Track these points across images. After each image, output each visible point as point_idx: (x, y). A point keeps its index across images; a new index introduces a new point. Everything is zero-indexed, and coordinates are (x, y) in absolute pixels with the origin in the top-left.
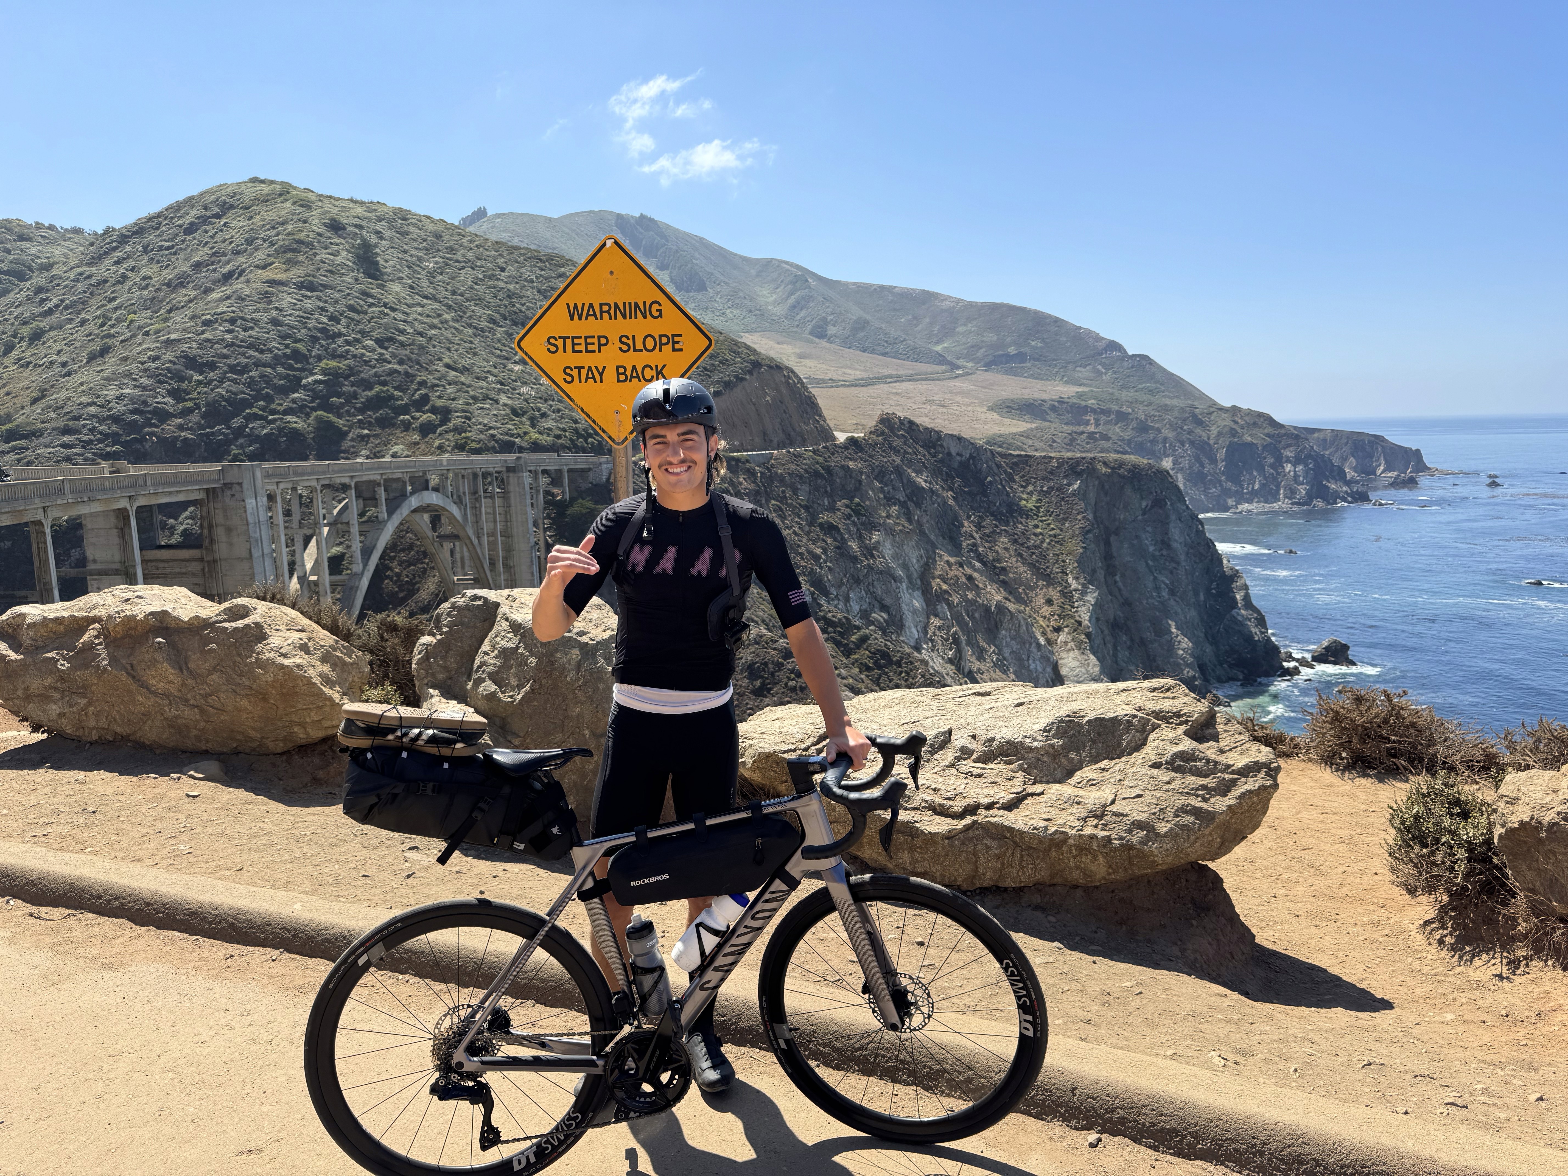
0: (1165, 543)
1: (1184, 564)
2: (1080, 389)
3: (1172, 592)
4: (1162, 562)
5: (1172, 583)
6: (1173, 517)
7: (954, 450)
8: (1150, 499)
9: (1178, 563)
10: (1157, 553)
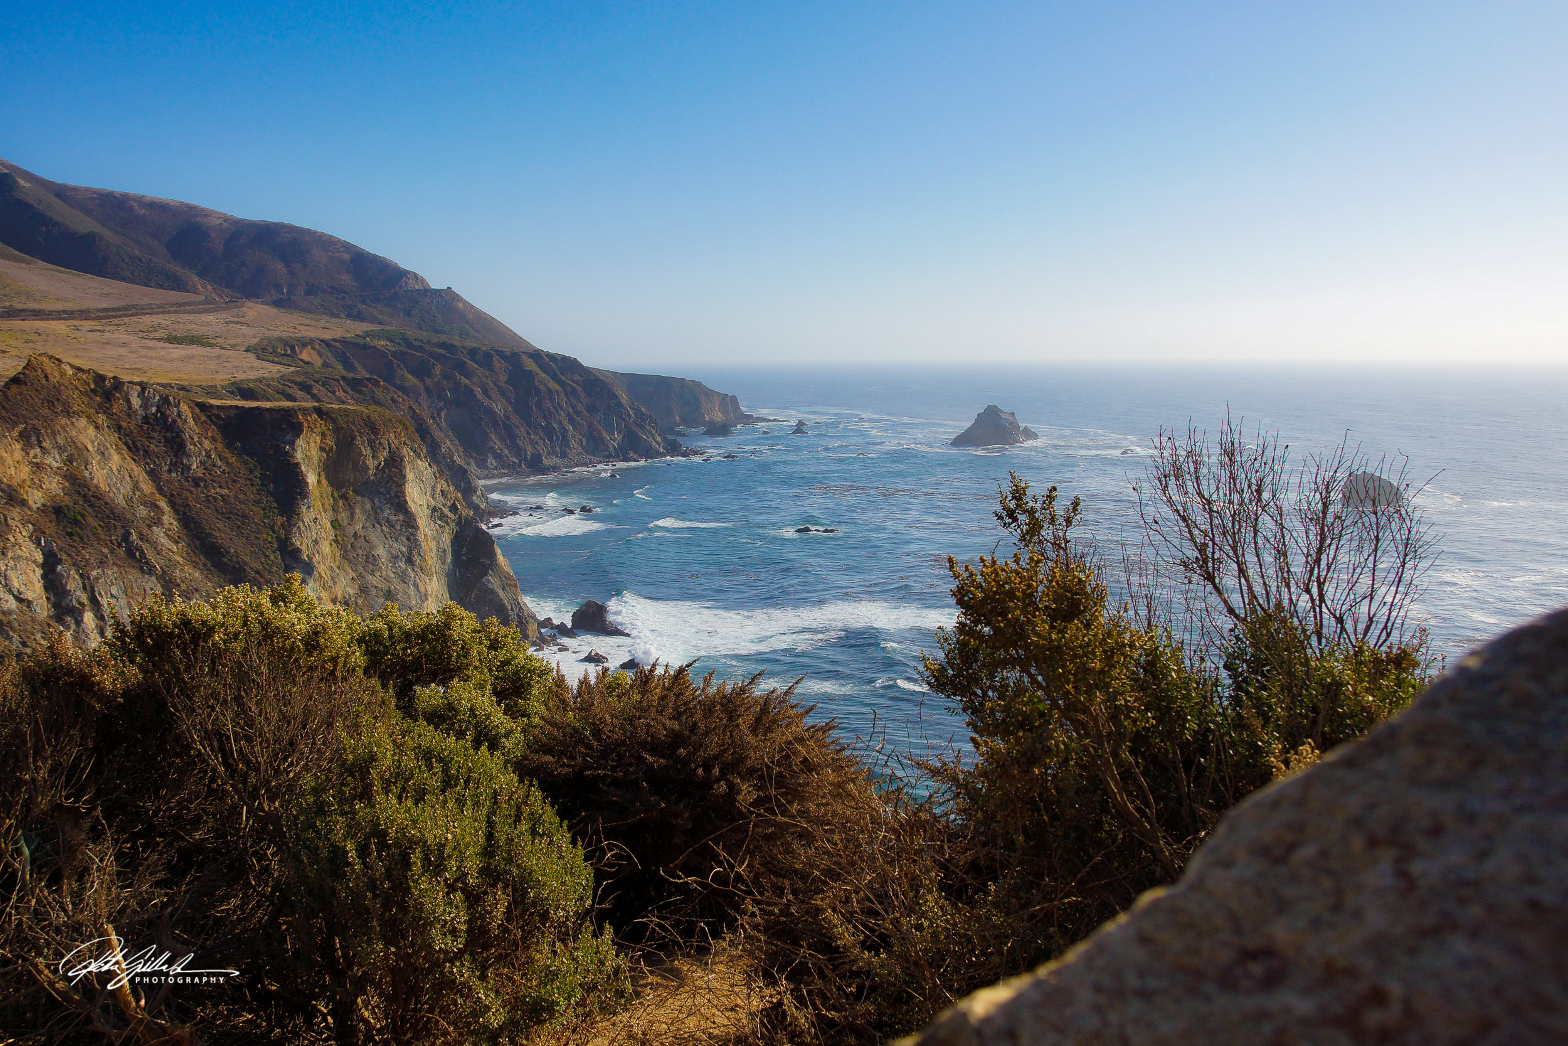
1: (425, 529)
2: (370, 327)
4: (398, 527)
7: (136, 402)
8: (383, 455)
9: (416, 528)
10: (392, 518)
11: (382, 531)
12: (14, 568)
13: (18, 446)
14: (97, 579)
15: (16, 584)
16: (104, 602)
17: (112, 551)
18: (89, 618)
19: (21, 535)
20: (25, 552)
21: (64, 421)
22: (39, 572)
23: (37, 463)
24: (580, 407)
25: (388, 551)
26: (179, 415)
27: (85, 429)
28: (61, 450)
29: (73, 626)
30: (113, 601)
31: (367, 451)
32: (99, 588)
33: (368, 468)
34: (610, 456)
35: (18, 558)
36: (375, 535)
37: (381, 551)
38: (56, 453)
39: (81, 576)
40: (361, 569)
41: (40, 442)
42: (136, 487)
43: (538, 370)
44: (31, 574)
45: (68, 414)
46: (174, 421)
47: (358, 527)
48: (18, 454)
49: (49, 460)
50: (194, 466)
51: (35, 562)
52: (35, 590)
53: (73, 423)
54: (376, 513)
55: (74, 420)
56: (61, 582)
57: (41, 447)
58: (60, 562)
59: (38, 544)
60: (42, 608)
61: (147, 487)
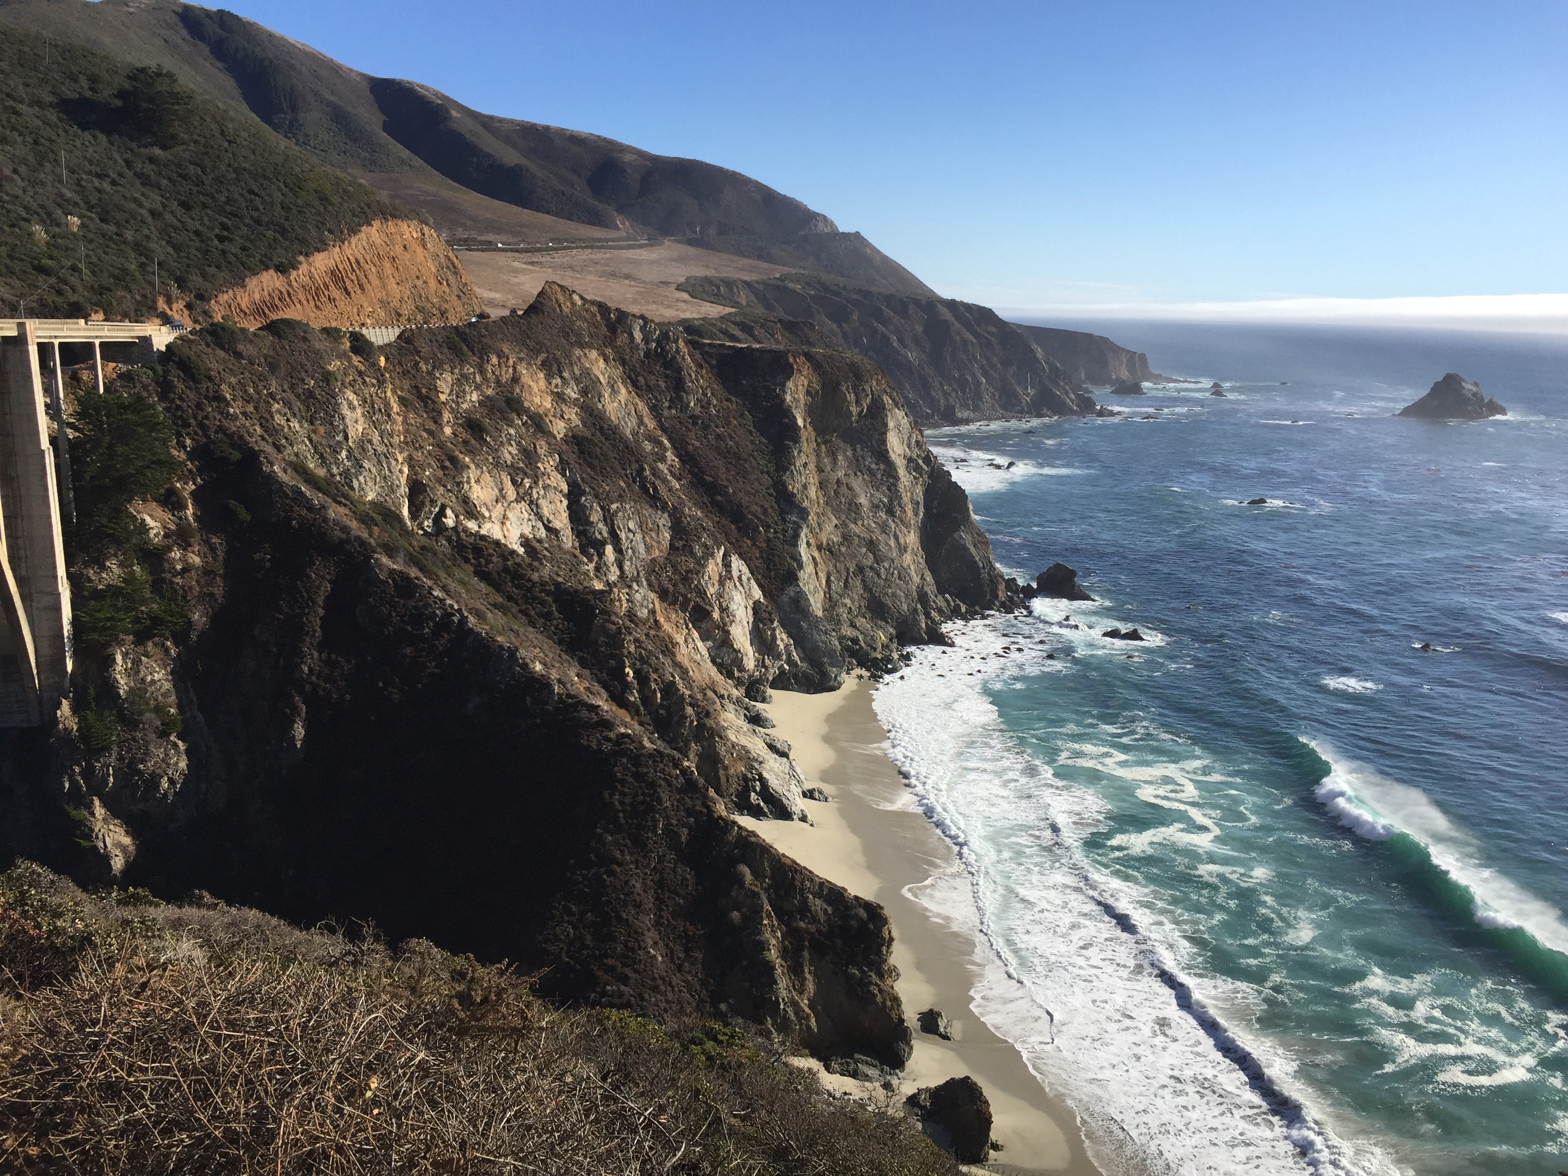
0: (882, 455)
1: (903, 479)
2: (786, 270)
3: (890, 512)
4: (879, 476)
5: (891, 500)
6: (891, 424)
7: (638, 336)
8: (866, 403)
9: (897, 478)
10: (873, 466)
11: (864, 479)
12: (544, 497)
13: (541, 375)
14: (616, 512)
15: (546, 512)
16: (623, 536)
17: (628, 486)
18: (609, 549)
19: (548, 464)
20: (552, 482)
21: (578, 352)
22: (565, 502)
23: (557, 393)
24: (994, 360)
25: (871, 501)
26: (678, 351)
27: (597, 361)
28: (578, 381)
29: (596, 558)
30: (631, 535)
31: (851, 397)
32: (619, 521)
33: (851, 413)
34: (1022, 412)
35: (546, 487)
36: (857, 484)
37: (863, 500)
38: (572, 383)
39: (602, 508)
40: (843, 517)
41: (560, 372)
42: (641, 422)
43: (953, 320)
44: (559, 504)
45: (582, 346)
46: (674, 357)
47: (840, 474)
48: (542, 383)
49: (568, 391)
50: (692, 404)
51: (561, 491)
52: (562, 521)
53: (585, 354)
54: (857, 460)
55: (587, 351)
56: (585, 514)
57: (562, 377)
58: (584, 493)
59: (564, 475)
60: (568, 540)
61: (651, 424)
